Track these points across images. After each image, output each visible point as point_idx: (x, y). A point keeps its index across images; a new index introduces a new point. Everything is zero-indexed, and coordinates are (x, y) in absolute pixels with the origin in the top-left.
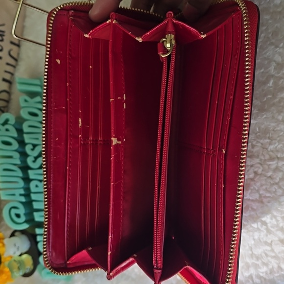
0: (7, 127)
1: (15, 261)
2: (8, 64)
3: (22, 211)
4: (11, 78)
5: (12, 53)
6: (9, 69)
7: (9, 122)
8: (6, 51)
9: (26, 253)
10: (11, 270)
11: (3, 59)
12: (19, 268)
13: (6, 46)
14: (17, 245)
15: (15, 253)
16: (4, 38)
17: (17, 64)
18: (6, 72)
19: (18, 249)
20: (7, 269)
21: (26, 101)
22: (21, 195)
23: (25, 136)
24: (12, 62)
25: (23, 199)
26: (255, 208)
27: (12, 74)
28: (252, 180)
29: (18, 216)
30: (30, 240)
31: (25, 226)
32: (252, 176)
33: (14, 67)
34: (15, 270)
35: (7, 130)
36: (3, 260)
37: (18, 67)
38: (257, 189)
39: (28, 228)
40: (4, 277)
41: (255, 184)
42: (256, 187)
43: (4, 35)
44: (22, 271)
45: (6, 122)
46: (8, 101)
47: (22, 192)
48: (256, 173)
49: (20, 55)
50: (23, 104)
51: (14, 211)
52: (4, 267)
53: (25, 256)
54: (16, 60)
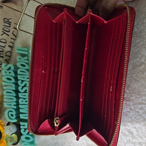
0: (10, 71)
1: (9, 137)
2: (12, 38)
3: (14, 113)
4: (13, 45)
5: (14, 33)
6: (12, 41)
7: (11, 69)
8: (11, 32)
9: (14, 133)
10: (7, 141)
11: (10, 36)
12: (11, 141)
13: (12, 29)
14: (11, 130)
15: (9, 134)
16: (11, 25)
17: (16, 39)
18: (10, 42)
19: (11, 131)
20: (5, 141)
21: (20, 59)
22: (14, 105)
23: (18, 76)
24: (14, 37)
25: (15, 107)
26: (129, 125)
27: (13, 43)
28: (129, 112)
29: (12, 115)
30: (17, 127)
31: (15, 121)
32: (129, 110)
33: (15, 40)
34: (8, 142)
35: (10, 73)
36: (3, 136)
37: (16, 40)
38: (131, 116)
39: (17, 122)
40: (3, 144)
41: (130, 114)
42: (130, 115)
43: (11, 24)
44: (12, 142)
45: (9, 69)
46: (10, 57)
47: (15, 104)
48: (131, 109)
49: (18, 34)
50: (18, 60)
51: (10, 113)
52: (3, 140)
53: (14, 135)
54: (16, 36)
